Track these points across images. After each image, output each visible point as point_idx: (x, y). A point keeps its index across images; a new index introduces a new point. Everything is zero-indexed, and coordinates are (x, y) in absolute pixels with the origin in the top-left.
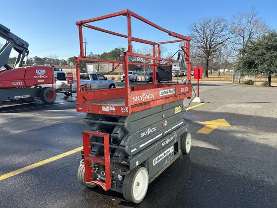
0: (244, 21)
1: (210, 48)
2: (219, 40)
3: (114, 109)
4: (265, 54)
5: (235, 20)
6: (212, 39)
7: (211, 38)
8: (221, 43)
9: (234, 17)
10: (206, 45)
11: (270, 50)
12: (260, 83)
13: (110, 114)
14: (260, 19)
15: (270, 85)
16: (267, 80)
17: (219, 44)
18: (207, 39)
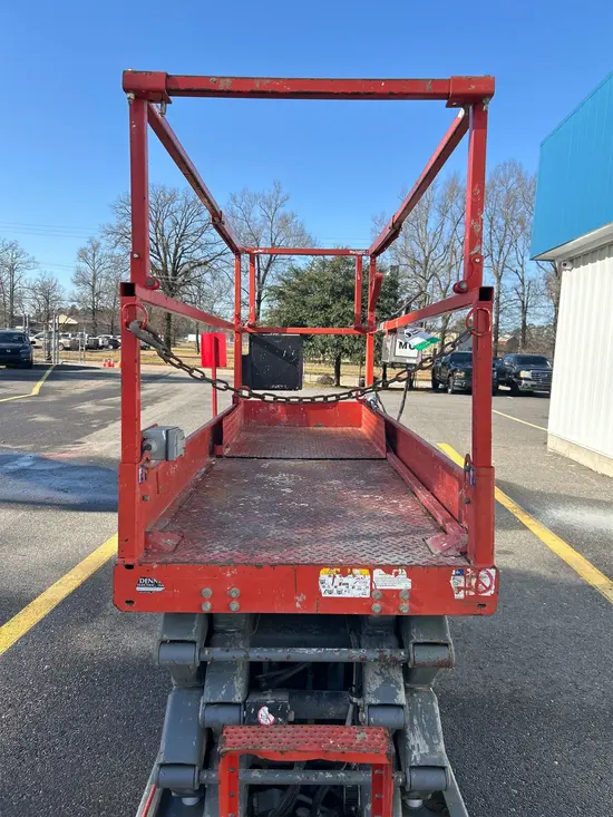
0: (257, 213)
1: (175, 273)
2: (199, 254)
3: (403, 583)
4: (330, 307)
5: (235, 208)
6: (180, 250)
7: (177, 246)
8: (206, 263)
9: (234, 199)
10: (165, 265)
11: (339, 297)
12: (315, 378)
13: (377, 608)
14: (293, 216)
15: (338, 385)
16: (331, 370)
17: (200, 265)
18: (166, 248)
